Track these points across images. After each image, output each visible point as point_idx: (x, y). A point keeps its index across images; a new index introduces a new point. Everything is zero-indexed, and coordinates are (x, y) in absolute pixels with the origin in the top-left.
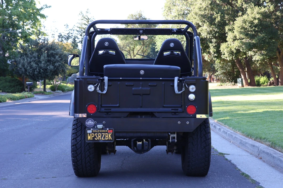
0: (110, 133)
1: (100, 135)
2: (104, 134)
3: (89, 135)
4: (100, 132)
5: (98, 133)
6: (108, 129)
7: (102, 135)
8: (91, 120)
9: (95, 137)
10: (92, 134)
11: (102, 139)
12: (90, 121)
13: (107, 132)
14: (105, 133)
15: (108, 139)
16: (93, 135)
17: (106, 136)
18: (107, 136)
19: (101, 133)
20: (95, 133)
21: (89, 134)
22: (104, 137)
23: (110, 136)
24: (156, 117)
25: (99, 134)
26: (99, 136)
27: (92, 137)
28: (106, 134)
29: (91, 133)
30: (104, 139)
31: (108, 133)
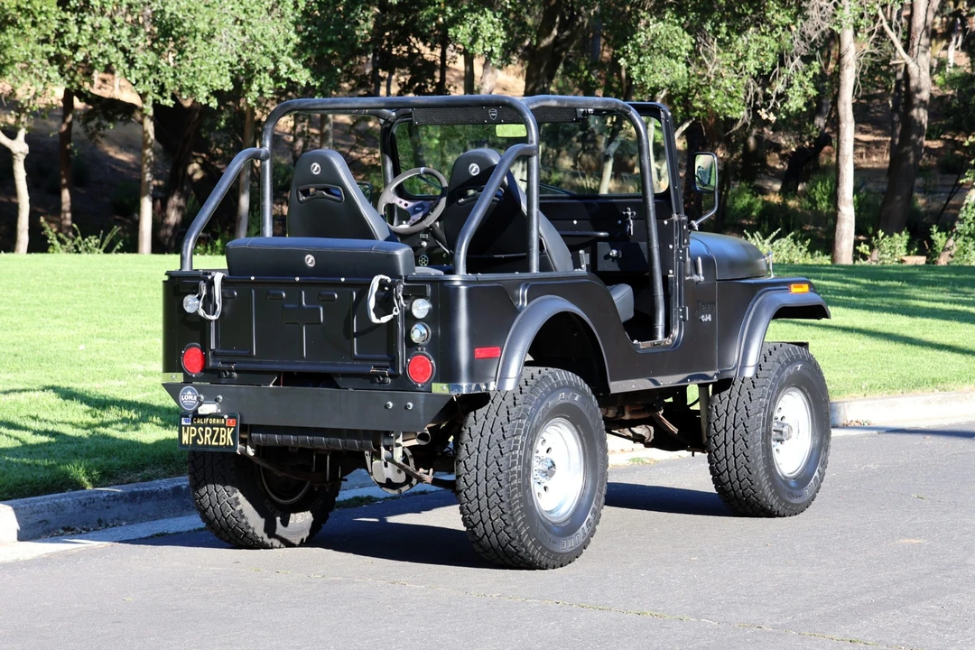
0: (230, 428)
1: (208, 431)
2: (217, 429)
3: (186, 431)
4: (209, 425)
5: (204, 426)
6: (226, 417)
7: (214, 432)
8: (192, 391)
9: (197, 437)
10: (192, 428)
11: (214, 443)
12: (189, 393)
13: (224, 426)
14: (220, 426)
15: (224, 443)
16: (193, 431)
17: (222, 436)
18: (224, 436)
19: (212, 426)
20: (197, 427)
21: (186, 426)
22: (218, 440)
23: (229, 437)
24: (339, 388)
25: (207, 428)
26: (206, 436)
27: (192, 435)
28: (222, 429)
29: (190, 426)
30: (217, 444)
31: (226, 428)
